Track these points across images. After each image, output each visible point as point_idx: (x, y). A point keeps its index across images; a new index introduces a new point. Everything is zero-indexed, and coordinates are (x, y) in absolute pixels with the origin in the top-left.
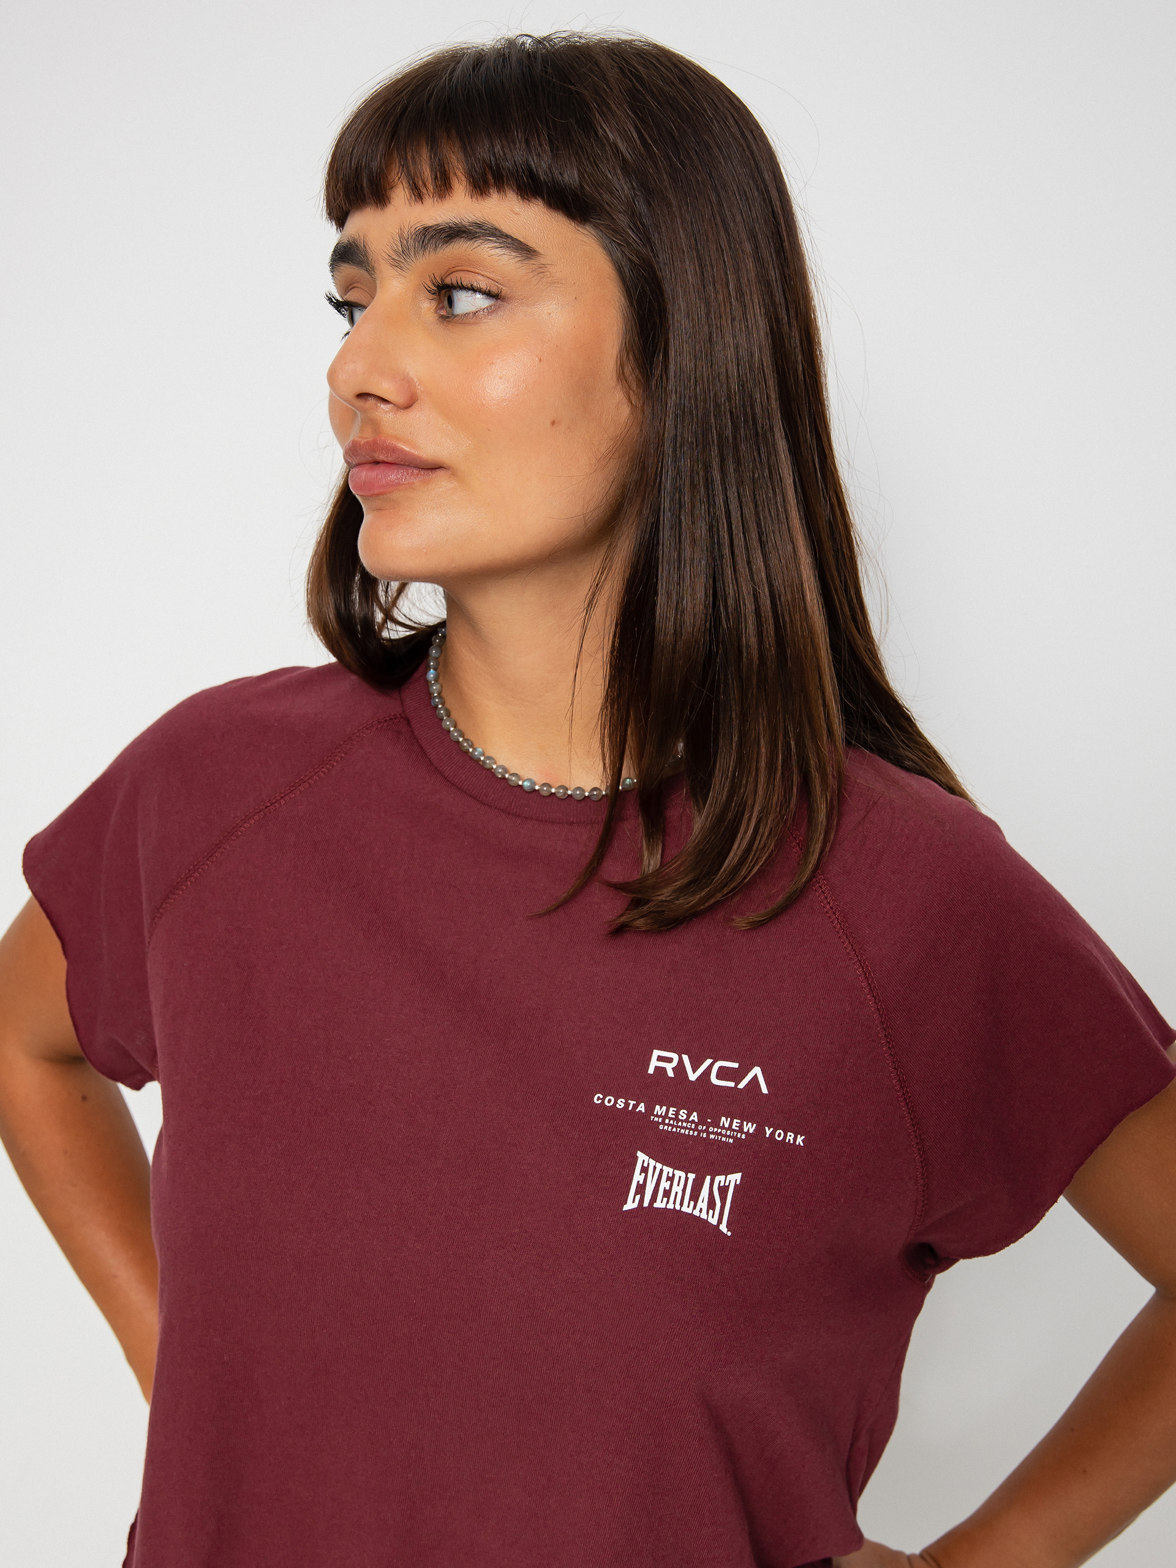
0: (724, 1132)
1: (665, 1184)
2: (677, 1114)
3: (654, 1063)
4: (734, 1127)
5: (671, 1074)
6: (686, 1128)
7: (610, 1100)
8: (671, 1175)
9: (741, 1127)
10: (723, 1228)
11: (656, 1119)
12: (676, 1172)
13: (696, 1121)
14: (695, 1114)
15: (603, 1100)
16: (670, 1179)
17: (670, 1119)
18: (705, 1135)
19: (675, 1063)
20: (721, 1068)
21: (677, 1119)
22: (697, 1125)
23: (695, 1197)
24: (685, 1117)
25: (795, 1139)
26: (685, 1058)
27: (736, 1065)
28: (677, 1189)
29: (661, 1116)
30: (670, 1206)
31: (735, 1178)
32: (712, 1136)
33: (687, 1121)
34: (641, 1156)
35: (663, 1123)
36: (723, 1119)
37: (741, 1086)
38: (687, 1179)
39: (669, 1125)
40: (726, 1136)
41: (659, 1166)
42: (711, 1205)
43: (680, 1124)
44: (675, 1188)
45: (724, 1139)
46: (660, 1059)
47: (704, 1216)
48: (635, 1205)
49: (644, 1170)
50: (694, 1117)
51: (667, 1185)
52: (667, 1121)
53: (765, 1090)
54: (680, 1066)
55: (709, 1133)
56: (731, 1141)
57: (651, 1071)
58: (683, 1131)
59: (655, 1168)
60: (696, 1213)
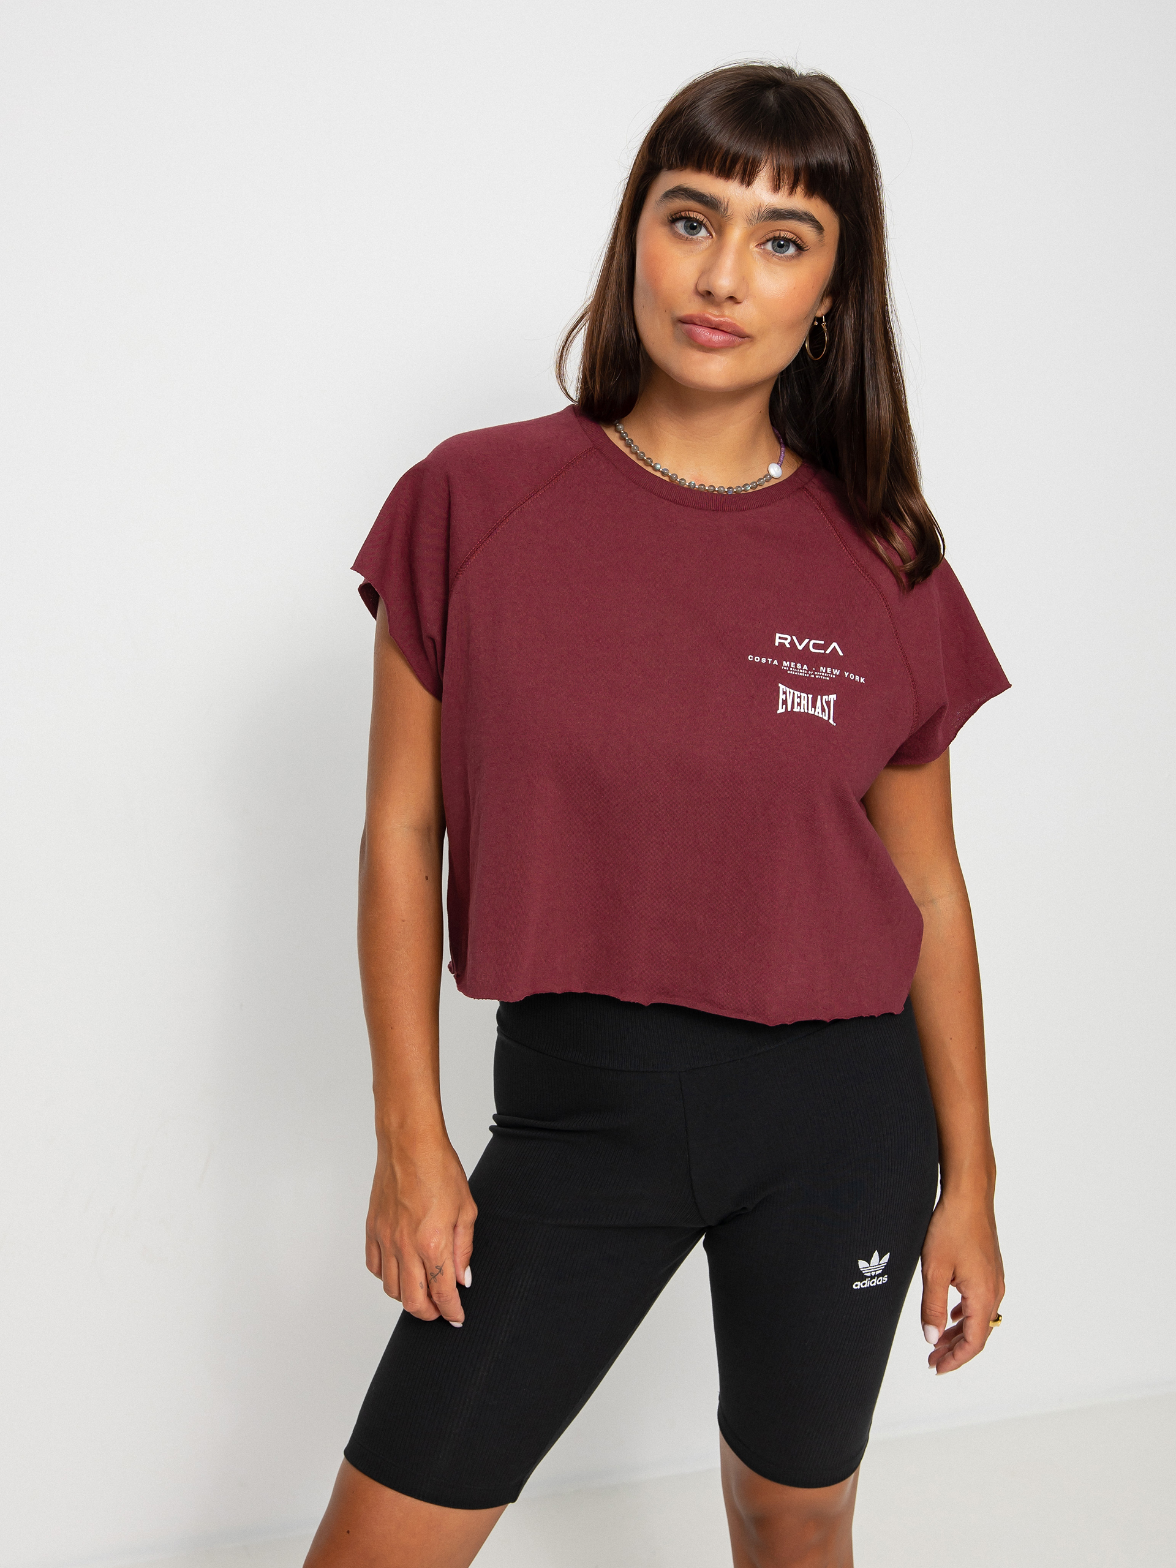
0: (823, 674)
1: (797, 700)
2: (796, 665)
3: (777, 641)
4: (828, 672)
5: (788, 646)
6: (802, 673)
7: (757, 659)
8: (799, 695)
9: (832, 671)
10: (831, 721)
11: (785, 668)
12: (802, 694)
13: (807, 669)
14: (805, 666)
15: (754, 658)
16: (800, 697)
17: (793, 668)
18: (813, 676)
19: (789, 640)
20: (814, 643)
21: (796, 668)
22: (808, 671)
23: (814, 706)
24: (800, 667)
25: (860, 679)
26: (794, 638)
27: (823, 642)
28: (804, 702)
29: (787, 666)
30: (802, 710)
31: (833, 697)
32: (817, 677)
33: (802, 669)
34: (781, 686)
35: (789, 670)
36: (821, 668)
37: (828, 652)
38: (808, 697)
39: (793, 671)
40: (824, 676)
41: (792, 691)
42: (823, 710)
43: (798, 671)
44: (803, 702)
45: (824, 678)
46: (780, 638)
47: (820, 715)
48: (784, 710)
49: (785, 693)
50: (805, 667)
51: (798, 700)
52: (791, 669)
53: (841, 654)
54: (792, 641)
55: (815, 675)
56: (828, 679)
57: (777, 644)
58: (801, 674)
59: (790, 692)
60: (816, 714)
